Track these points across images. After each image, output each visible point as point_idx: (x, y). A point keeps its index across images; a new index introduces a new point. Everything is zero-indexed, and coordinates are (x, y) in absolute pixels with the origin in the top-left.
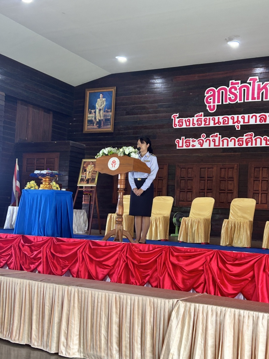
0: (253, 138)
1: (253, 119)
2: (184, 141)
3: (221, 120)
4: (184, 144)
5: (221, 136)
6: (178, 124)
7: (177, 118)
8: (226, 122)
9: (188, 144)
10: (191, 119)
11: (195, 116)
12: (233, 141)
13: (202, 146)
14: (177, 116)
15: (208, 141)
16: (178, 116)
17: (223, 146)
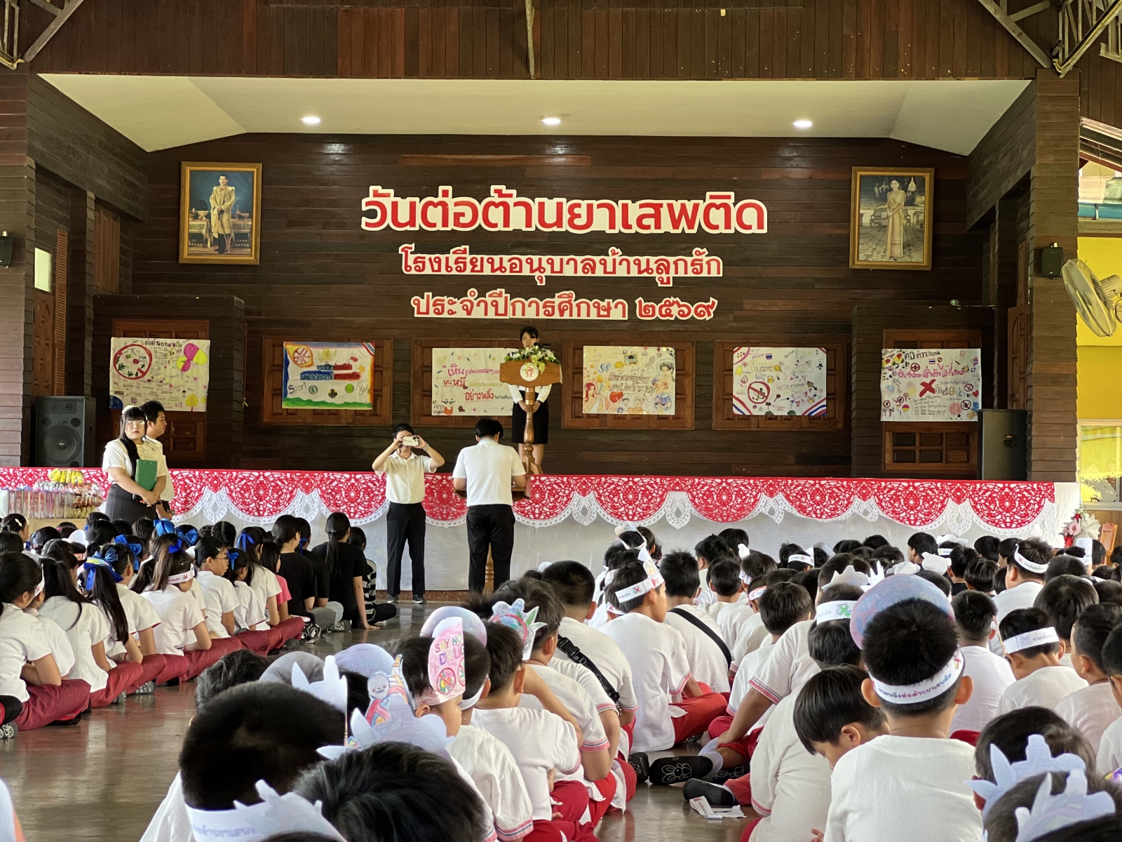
0: (572, 302)
1: (571, 266)
2: (431, 302)
3: (507, 265)
4: (432, 309)
5: (509, 295)
6: (413, 266)
7: (411, 253)
8: (518, 269)
9: (440, 307)
10: (443, 257)
11: (452, 251)
12: (534, 305)
13: (469, 313)
14: (411, 248)
15: (482, 304)
16: (413, 249)
17: (514, 314)
